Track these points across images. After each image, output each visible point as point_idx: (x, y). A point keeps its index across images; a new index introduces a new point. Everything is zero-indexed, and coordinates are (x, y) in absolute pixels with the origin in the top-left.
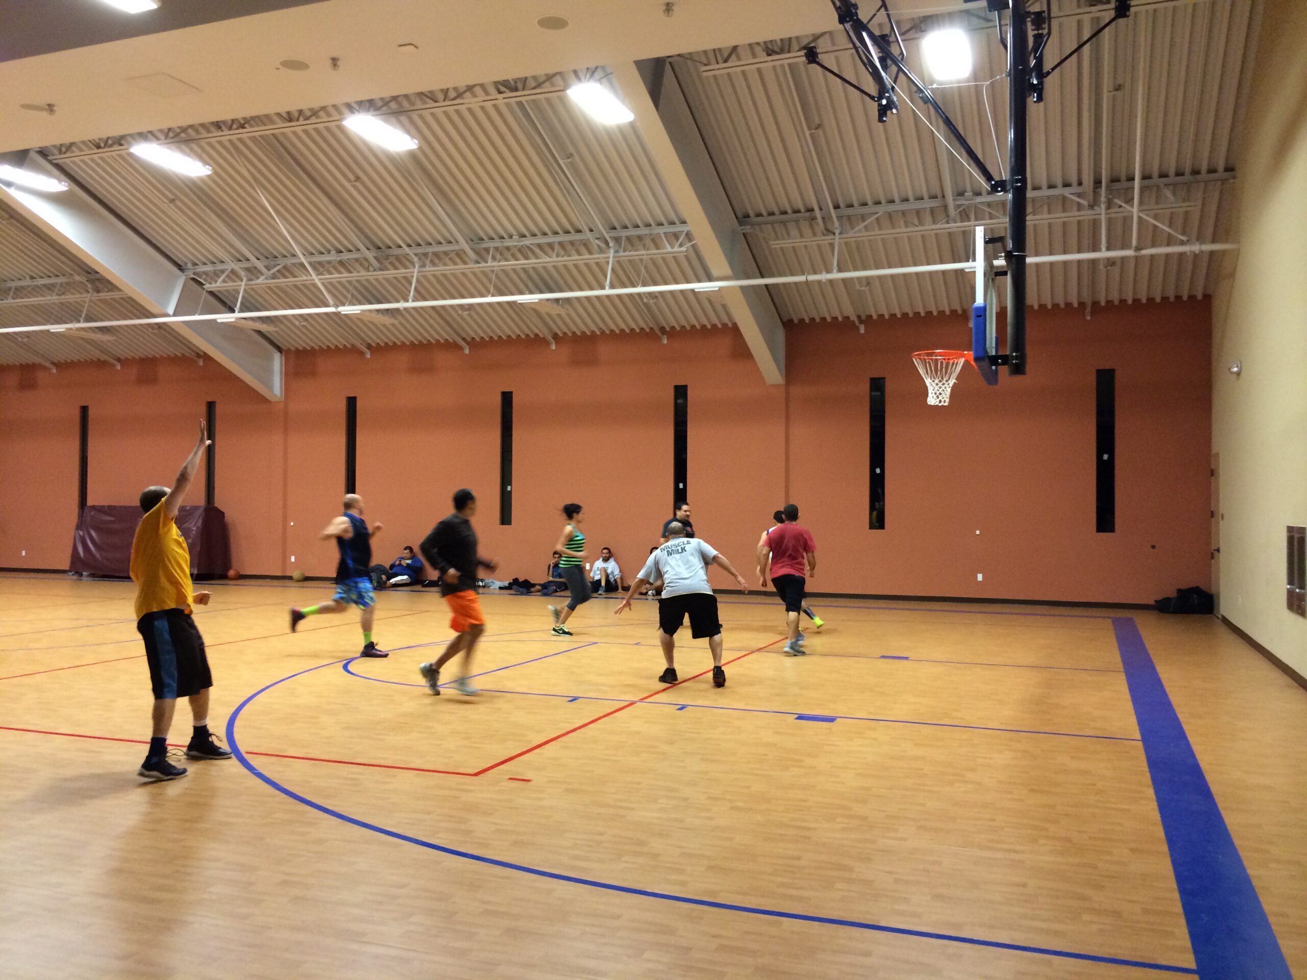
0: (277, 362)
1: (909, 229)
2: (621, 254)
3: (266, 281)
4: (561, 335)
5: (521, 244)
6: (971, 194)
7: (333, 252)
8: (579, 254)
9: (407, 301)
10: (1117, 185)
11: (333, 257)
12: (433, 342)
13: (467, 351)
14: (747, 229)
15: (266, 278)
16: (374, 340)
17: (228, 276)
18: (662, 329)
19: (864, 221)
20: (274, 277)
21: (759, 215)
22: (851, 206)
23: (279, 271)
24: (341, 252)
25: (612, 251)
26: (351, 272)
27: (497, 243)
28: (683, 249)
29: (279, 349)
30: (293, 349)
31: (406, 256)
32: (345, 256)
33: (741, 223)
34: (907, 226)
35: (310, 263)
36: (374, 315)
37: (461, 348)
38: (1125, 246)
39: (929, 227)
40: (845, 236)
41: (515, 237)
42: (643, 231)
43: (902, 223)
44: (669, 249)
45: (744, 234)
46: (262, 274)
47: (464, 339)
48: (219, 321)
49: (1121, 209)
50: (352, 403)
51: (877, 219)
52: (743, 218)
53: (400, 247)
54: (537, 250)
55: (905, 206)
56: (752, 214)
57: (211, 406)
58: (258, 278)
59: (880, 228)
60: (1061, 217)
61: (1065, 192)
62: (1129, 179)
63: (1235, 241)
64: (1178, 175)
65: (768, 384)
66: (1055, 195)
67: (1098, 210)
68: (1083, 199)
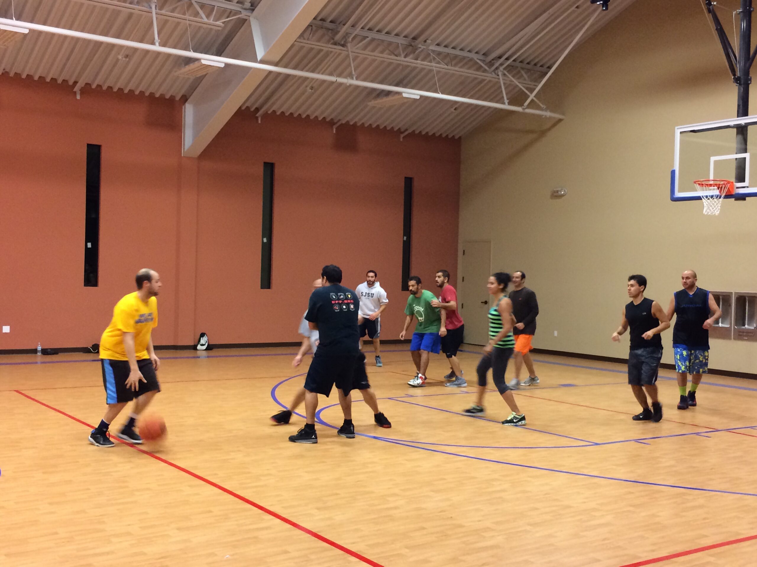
60: (471, 73)
61: (475, 57)
62: (507, 59)
63: (563, 114)
64: (528, 63)
65: (182, 155)
66: (469, 57)
67: (494, 75)
68: (486, 65)
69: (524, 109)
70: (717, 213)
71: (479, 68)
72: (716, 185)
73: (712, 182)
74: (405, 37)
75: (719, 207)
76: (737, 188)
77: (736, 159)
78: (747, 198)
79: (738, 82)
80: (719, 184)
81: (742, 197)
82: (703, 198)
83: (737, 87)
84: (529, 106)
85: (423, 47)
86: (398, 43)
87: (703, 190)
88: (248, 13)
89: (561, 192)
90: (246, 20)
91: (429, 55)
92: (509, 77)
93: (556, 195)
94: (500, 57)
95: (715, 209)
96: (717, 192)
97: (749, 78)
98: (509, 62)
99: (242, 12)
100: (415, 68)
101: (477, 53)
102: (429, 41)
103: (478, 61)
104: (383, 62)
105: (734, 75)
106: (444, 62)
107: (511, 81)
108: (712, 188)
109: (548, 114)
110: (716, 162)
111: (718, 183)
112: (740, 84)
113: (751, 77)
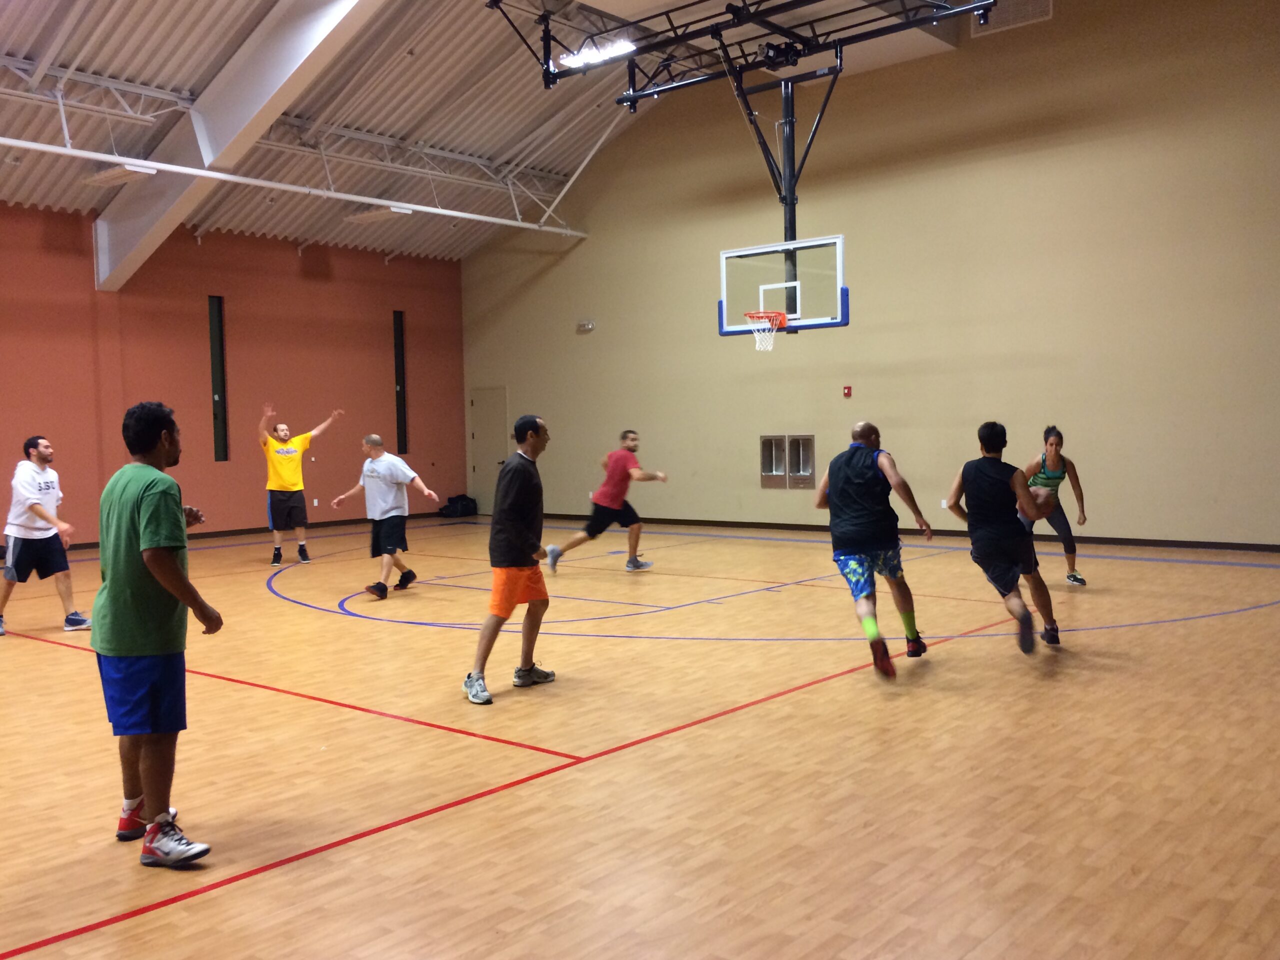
25: (60, 96)
28: (148, 117)
34: (349, 154)
38: (536, 220)
43: (349, 150)
44: (130, 113)
55: (366, 137)
60: (473, 181)
61: (478, 162)
62: (517, 165)
63: (585, 231)
64: (541, 170)
65: (96, 289)
66: (471, 162)
67: (502, 185)
68: (490, 172)
69: (540, 226)
70: (770, 348)
71: (483, 176)
72: (767, 317)
73: (761, 315)
74: (391, 136)
75: (772, 342)
76: (789, 320)
77: (786, 288)
78: (799, 331)
79: (784, 202)
80: (771, 317)
81: (794, 330)
82: (755, 331)
83: (783, 208)
84: (547, 223)
85: (414, 149)
86: (383, 144)
87: (754, 323)
88: (186, 104)
89: (588, 325)
90: (184, 113)
91: (421, 159)
92: (519, 187)
93: (582, 330)
94: (508, 163)
95: (767, 344)
96: (767, 325)
97: (796, 197)
98: (519, 169)
99: (178, 103)
100: (403, 175)
101: (480, 157)
102: (421, 143)
103: (482, 167)
104: (362, 168)
105: (780, 194)
106: (440, 168)
107: (524, 192)
108: (763, 320)
109: (569, 232)
110: (765, 291)
111: (770, 315)
112: (786, 204)
113: (797, 196)
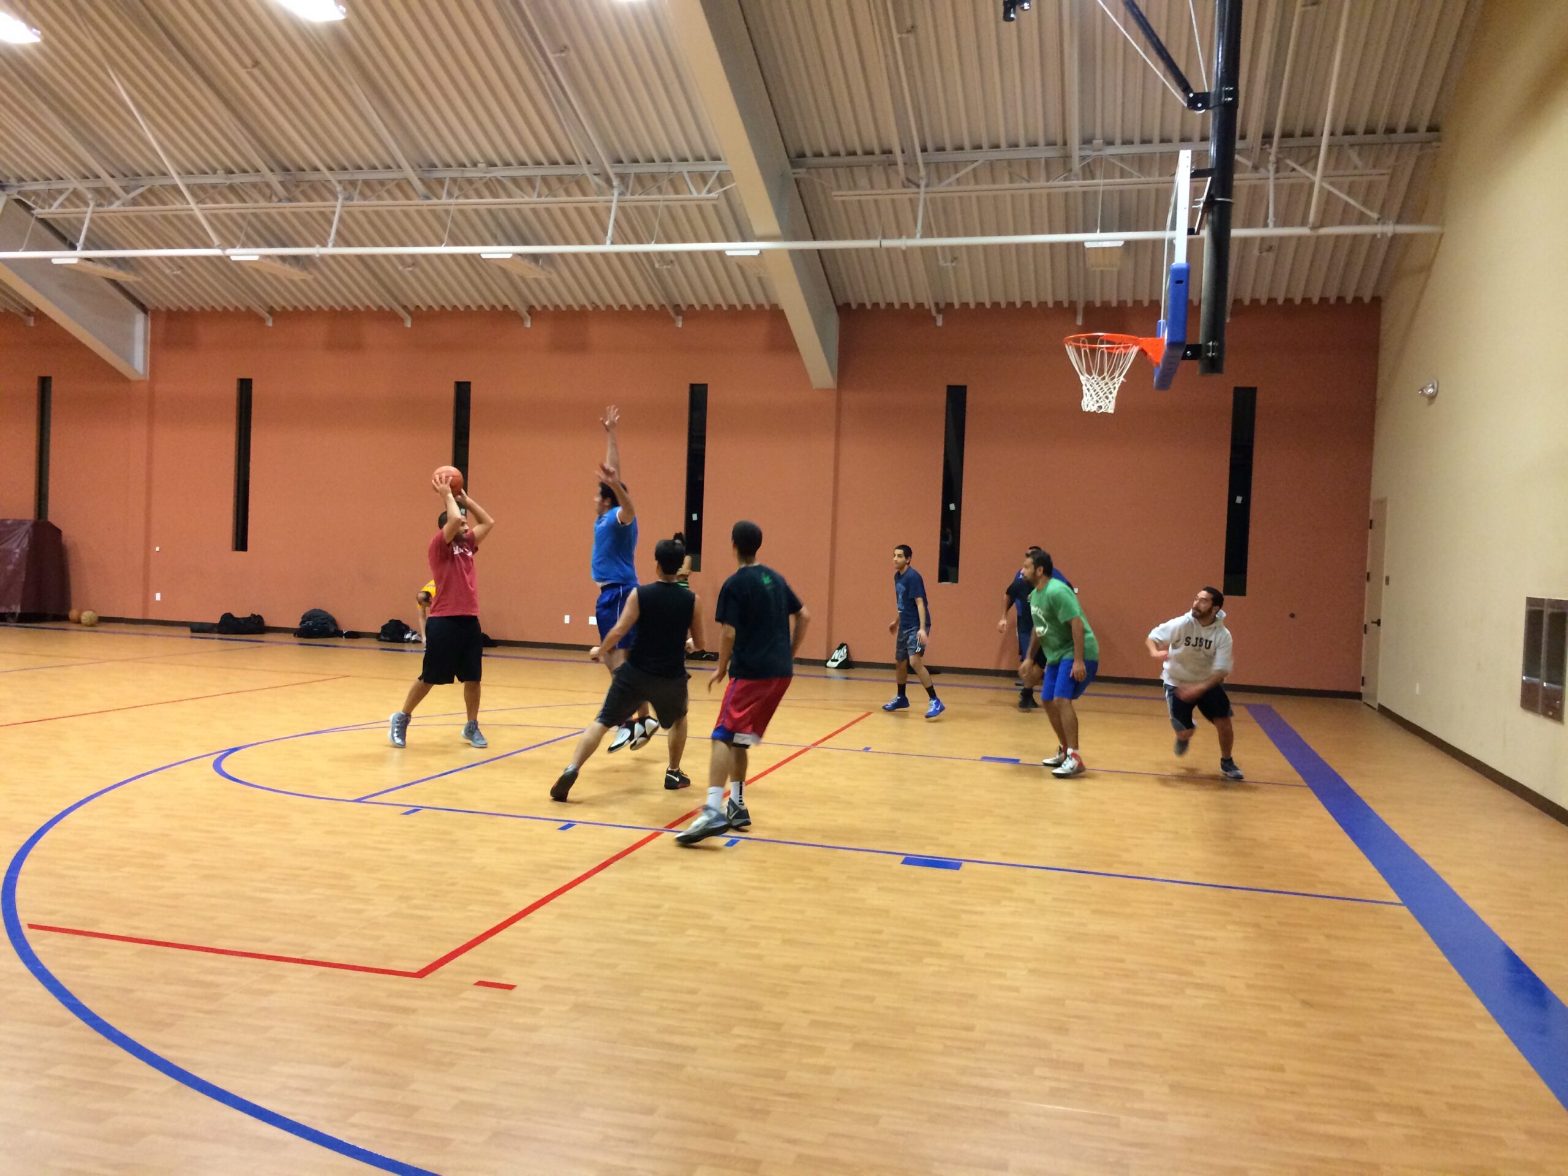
0: (140, 325)
1: (1016, 185)
2: (628, 197)
3: (122, 208)
4: (539, 308)
5: (488, 175)
6: (1101, 141)
7: (220, 172)
8: (568, 193)
9: (324, 245)
10: (1291, 142)
11: (220, 179)
12: (362, 309)
13: (409, 324)
14: (801, 172)
15: (124, 205)
16: (279, 302)
17: (67, 199)
18: (677, 307)
19: (956, 172)
20: (134, 202)
21: (819, 155)
22: (941, 149)
23: (142, 195)
24: (232, 172)
25: (616, 192)
26: (245, 201)
27: (456, 173)
28: (713, 195)
29: (144, 309)
30: (163, 309)
31: (325, 184)
32: (237, 179)
33: (794, 164)
34: (1012, 181)
35: (188, 186)
36: (278, 264)
37: (402, 320)
38: (1297, 221)
39: (1041, 184)
40: (930, 189)
41: (482, 166)
42: (658, 168)
43: (1007, 177)
44: (695, 195)
45: (796, 180)
46: (118, 198)
47: (405, 307)
48: (55, 261)
49: (1293, 174)
50: (245, 386)
51: (974, 170)
52: (797, 158)
53: (317, 169)
54: (510, 185)
55: (1012, 154)
56: (809, 153)
57: (45, 383)
58: (111, 203)
59: (977, 182)
